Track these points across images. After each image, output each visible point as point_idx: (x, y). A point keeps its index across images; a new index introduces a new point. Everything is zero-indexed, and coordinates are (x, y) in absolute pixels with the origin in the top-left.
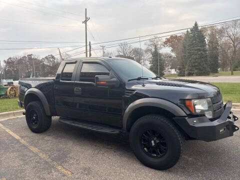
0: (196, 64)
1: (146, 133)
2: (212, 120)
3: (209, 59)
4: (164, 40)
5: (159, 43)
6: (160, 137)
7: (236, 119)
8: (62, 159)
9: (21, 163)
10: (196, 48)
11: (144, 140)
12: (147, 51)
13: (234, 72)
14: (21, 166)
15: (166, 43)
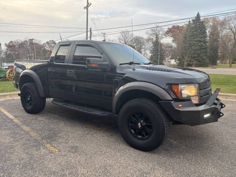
0: (196, 55)
1: (134, 116)
2: (197, 105)
3: (208, 51)
4: (166, 30)
5: (161, 33)
6: (147, 120)
7: (223, 106)
8: (51, 137)
9: (12, 140)
10: (197, 39)
11: (132, 122)
12: (148, 40)
13: (232, 65)
14: (11, 142)
15: (167, 33)
